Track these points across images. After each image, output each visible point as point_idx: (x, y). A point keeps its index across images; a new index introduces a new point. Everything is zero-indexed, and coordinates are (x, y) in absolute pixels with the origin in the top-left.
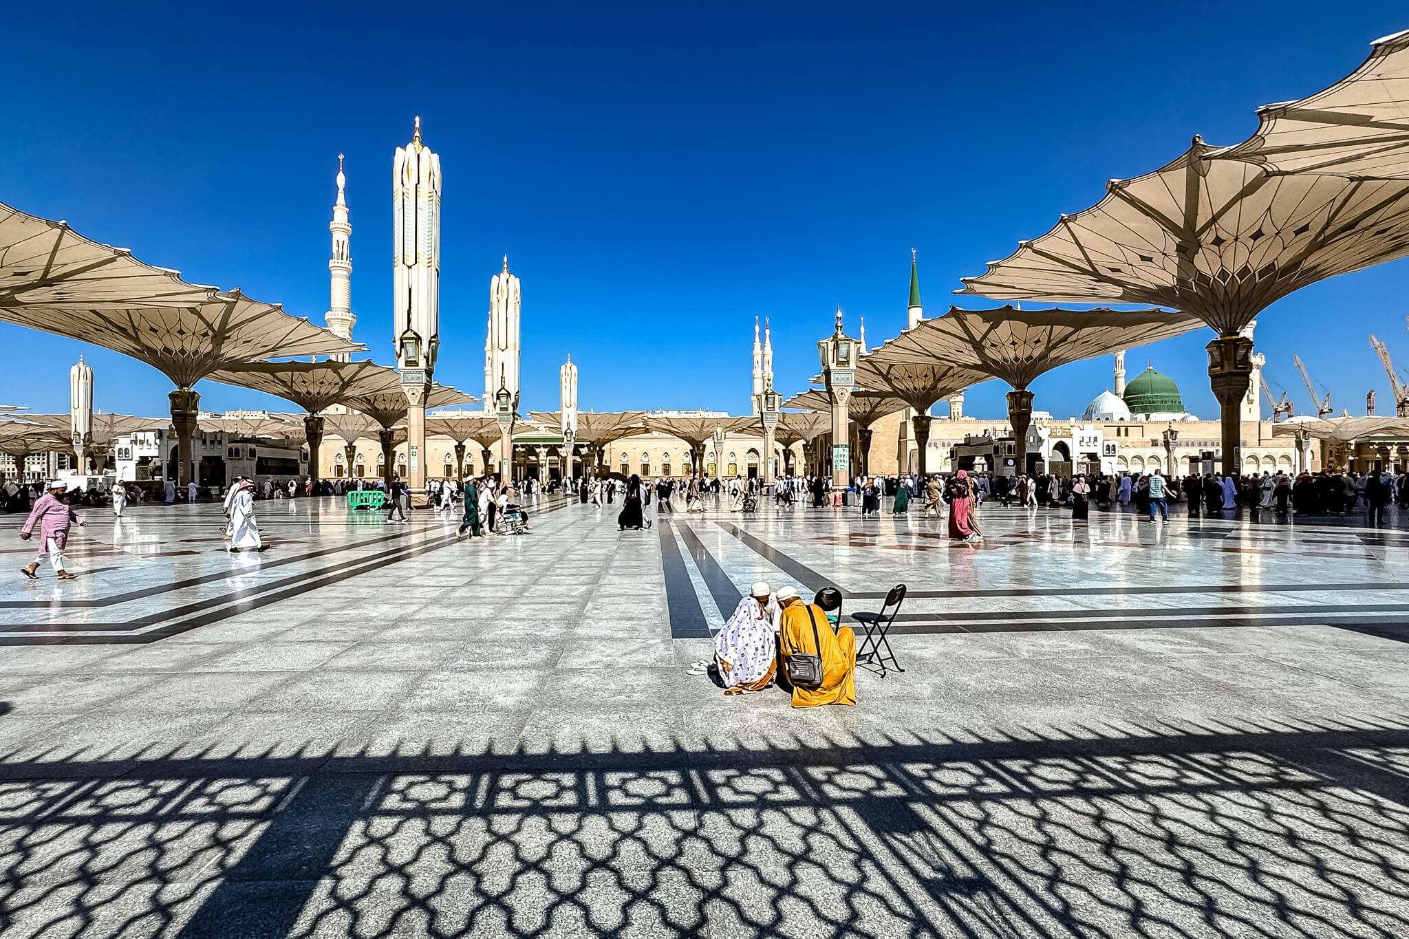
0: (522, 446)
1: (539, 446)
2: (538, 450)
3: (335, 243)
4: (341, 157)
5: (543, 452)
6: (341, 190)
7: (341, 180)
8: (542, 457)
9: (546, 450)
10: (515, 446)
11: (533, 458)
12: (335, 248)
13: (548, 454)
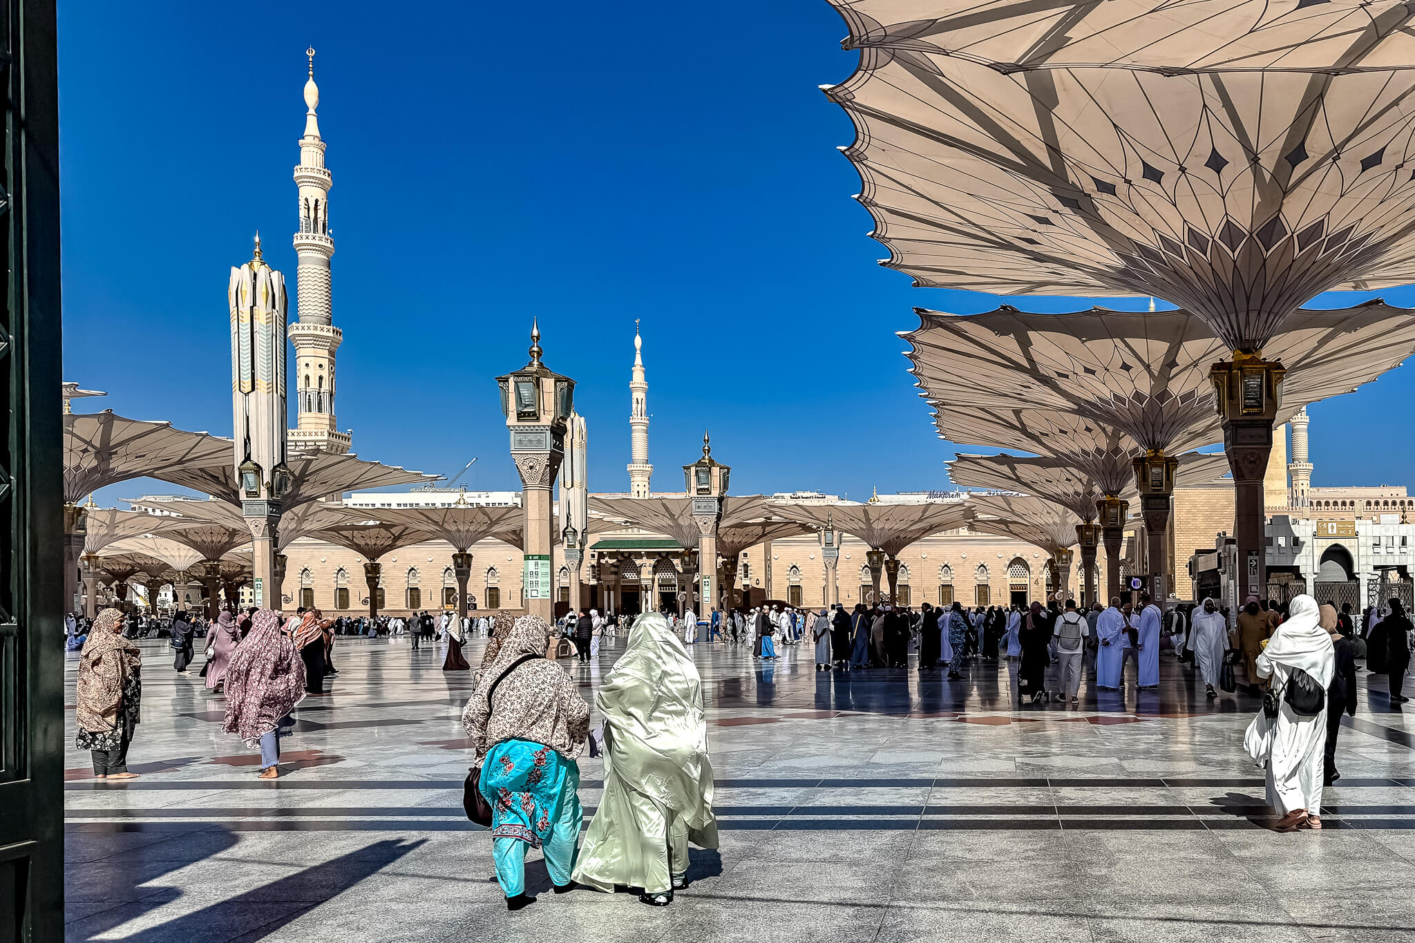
0: (611, 555)
1: (639, 555)
2: (638, 562)
3: (302, 203)
4: (311, 53)
5: (646, 564)
6: (312, 111)
7: (311, 92)
8: (646, 575)
9: (653, 562)
10: (601, 555)
11: (631, 576)
12: (302, 213)
13: (656, 569)
